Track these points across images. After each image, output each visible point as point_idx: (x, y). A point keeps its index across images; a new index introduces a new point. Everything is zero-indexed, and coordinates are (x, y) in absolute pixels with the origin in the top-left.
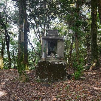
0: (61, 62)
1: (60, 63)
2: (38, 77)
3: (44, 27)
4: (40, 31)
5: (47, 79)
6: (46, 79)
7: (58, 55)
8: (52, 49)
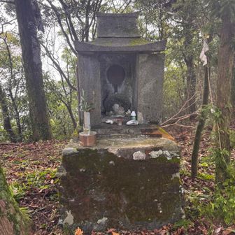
0: (156, 149)
1: (154, 154)
2: (69, 213)
3: (87, 18)
4: (78, 28)
5: (105, 219)
6: (99, 221)
7: (140, 114)
8: (116, 91)
